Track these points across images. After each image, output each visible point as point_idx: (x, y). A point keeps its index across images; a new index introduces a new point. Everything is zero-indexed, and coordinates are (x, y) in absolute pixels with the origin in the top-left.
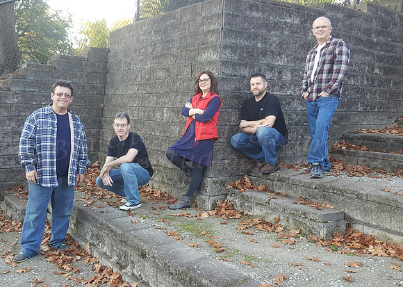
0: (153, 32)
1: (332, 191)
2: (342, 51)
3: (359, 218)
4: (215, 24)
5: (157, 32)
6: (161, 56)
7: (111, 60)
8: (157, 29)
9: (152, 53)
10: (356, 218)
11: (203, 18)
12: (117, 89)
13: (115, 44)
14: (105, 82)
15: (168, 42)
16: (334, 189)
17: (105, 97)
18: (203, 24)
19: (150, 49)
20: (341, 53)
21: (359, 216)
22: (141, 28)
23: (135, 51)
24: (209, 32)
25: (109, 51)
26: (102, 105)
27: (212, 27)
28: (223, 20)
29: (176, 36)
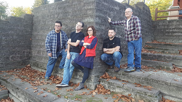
0: (57, 8)
1: (152, 81)
2: (137, 22)
3: (166, 93)
4: (91, 6)
5: (59, 8)
6: (62, 19)
7: (35, 20)
8: (60, 7)
9: (57, 17)
10: (164, 93)
11: (85, 3)
12: (39, 32)
13: (37, 13)
14: (32, 29)
15: (66, 13)
16: (153, 80)
17: (32, 36)
18: (84, 6)
19: (56, 16)
20: (137, 23)
21: (166, 92)
22: (51, 7)
23: (48, 16)
24: (88, 9)
25: (34, 16)
26: (31, 39)
27: (89, 8)
28: (95, 5)
29: (70, 10)
